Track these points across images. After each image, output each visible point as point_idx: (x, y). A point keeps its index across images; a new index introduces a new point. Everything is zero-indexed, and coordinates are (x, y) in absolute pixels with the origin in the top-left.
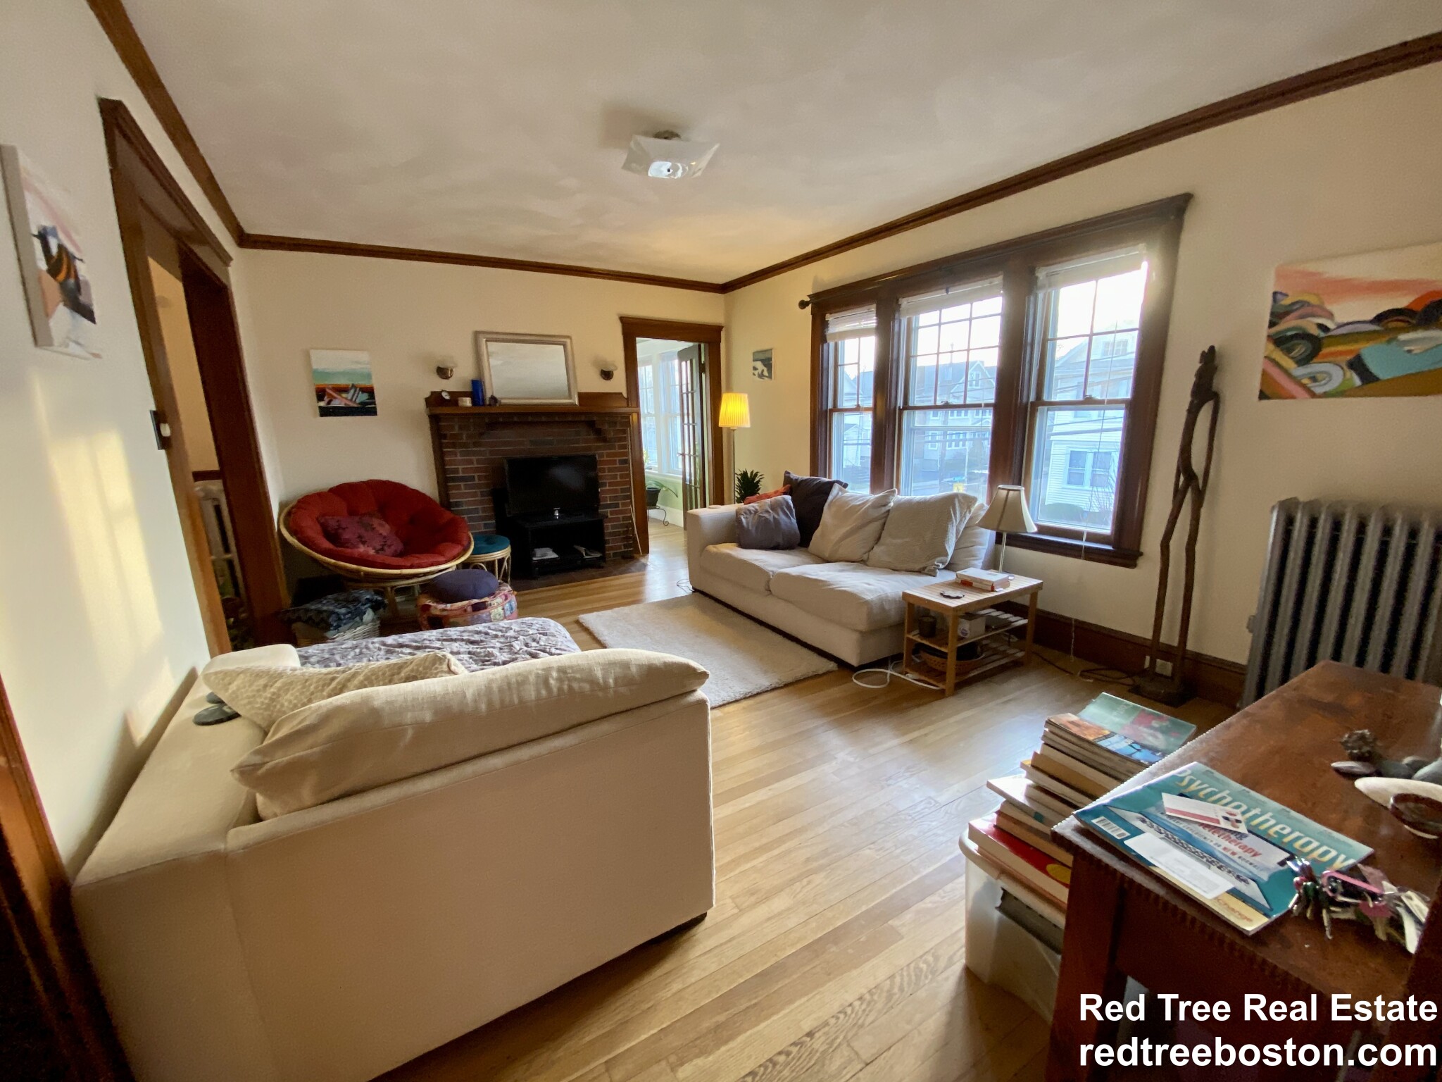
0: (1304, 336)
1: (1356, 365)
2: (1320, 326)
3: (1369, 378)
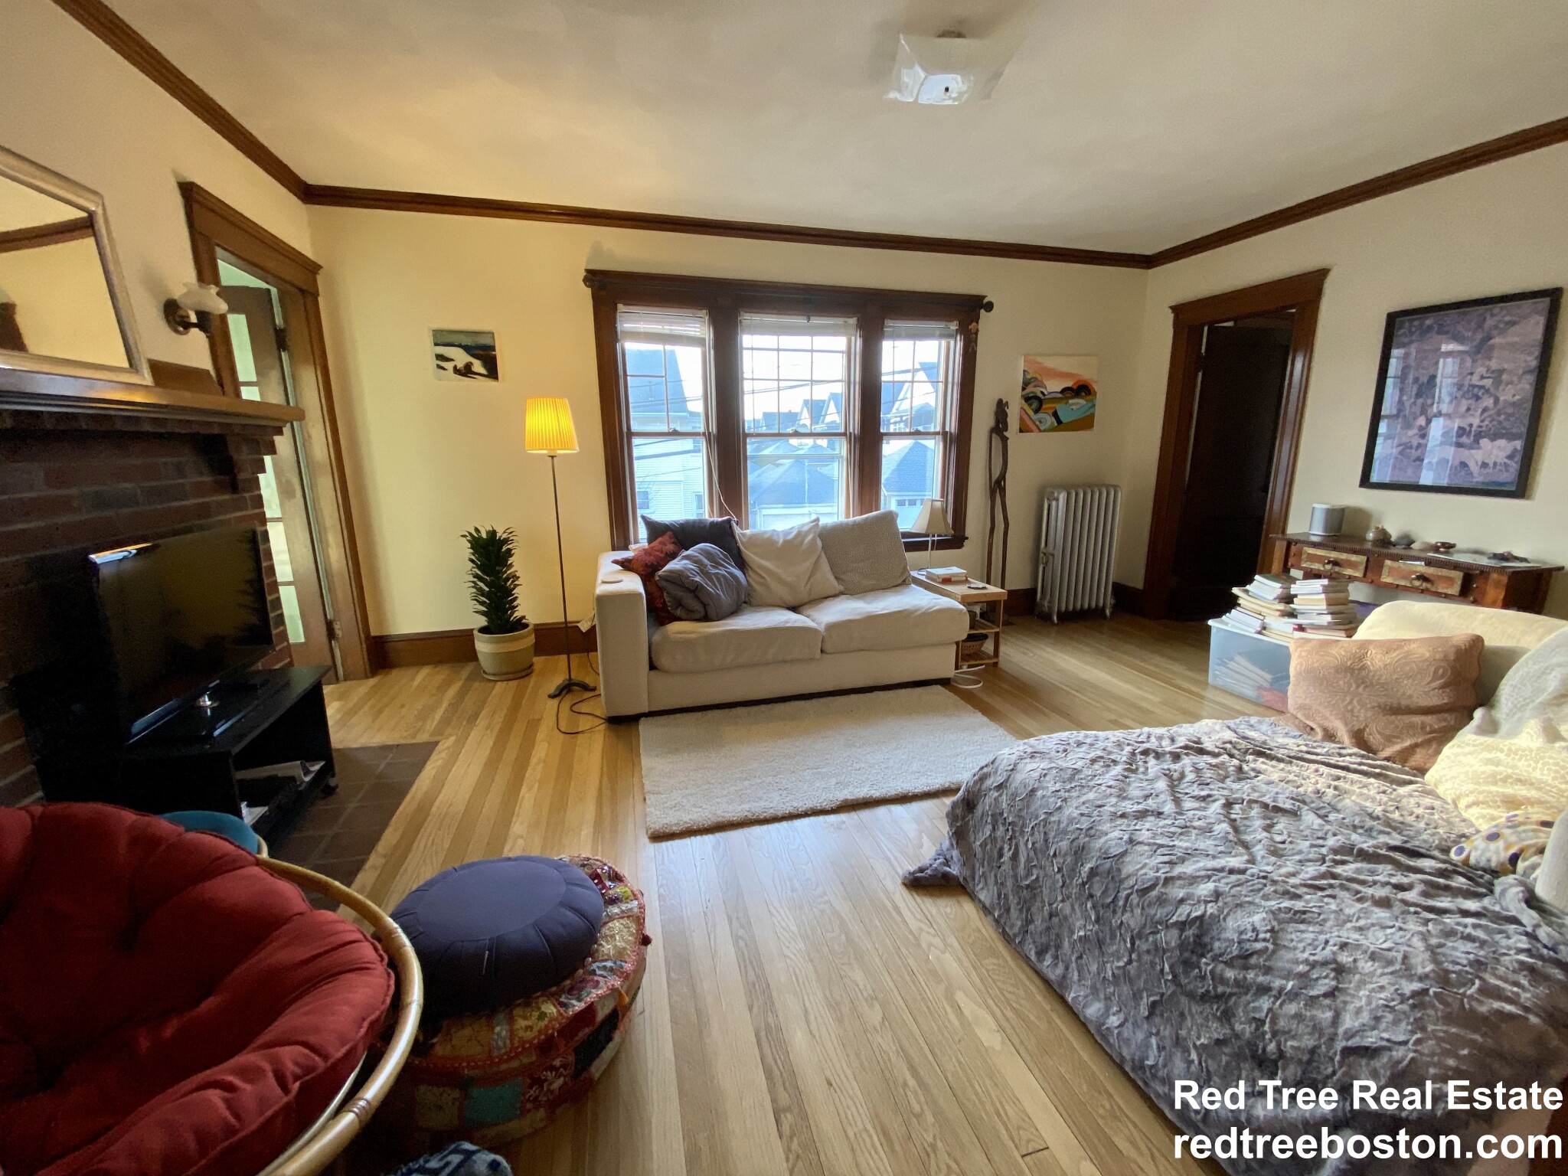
0: (1036, 398)
1: (1055, 415)
2: (1042, 393)
3: (1059, 422)
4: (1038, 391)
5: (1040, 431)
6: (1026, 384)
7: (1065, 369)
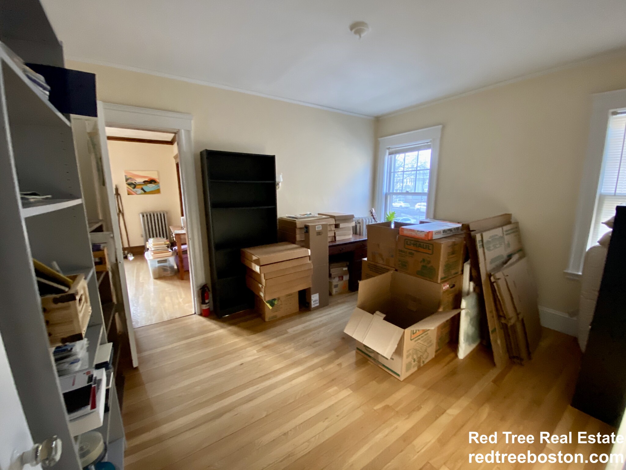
0: (133, 184)
1: (142, 189)
2: (135, 182)
3: (145, 191)
4: (133, 182)
5: (137, 194)
6: (127, 180)
7: (146, 175)
